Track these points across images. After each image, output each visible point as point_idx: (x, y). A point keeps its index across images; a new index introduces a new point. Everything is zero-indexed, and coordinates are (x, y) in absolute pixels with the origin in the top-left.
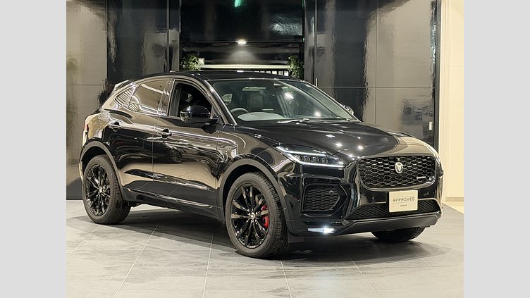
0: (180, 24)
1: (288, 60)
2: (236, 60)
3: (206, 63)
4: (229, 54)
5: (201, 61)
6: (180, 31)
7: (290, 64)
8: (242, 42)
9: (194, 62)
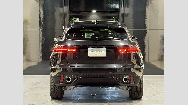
0: (69, 4)
1: (113, 18)
2: (92, 18)
3: (80, 20)
4: (89, 16)
5: (78, 19)
6: (69, 7)
7: (114, 20)
8: (94, 11)
9: (75, 19)
